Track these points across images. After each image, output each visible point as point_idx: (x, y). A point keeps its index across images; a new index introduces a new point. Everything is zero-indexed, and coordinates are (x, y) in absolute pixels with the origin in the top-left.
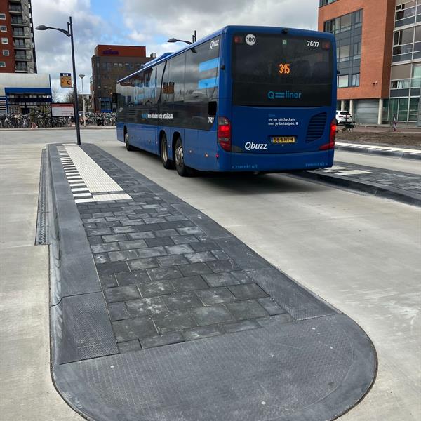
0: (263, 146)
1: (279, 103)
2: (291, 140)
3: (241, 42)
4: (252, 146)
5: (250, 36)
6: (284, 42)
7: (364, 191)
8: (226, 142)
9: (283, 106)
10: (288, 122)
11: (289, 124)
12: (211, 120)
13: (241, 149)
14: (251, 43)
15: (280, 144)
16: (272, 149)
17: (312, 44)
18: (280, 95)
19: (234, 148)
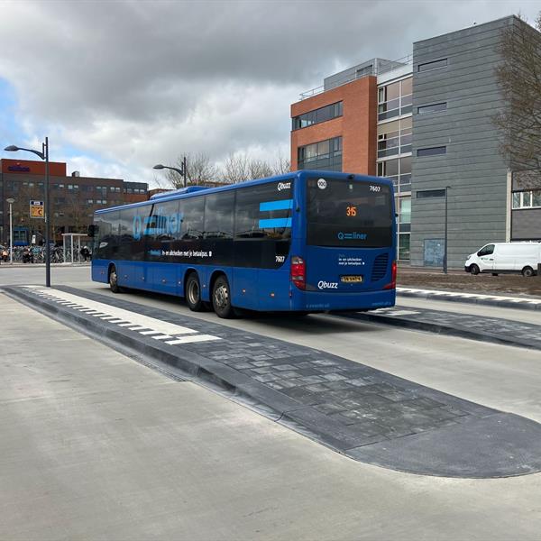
0: (334, 285)
1: (347, 243)
2: (359, 280)
3: (313, 185)
4: (324, 285)
5: (321, 180)
6: (351, 187)
7: (427, 330)
8: (300, 281)
9: (352, 246)
10: (356, 262)
11: (357, 264)
12: (280, 259)
13: (314, 289)
14: (323, 187)
15: (349, 284)
16: (343, 288)
17: (374, 189)
18: (349, 236)
19: (309, 287)
